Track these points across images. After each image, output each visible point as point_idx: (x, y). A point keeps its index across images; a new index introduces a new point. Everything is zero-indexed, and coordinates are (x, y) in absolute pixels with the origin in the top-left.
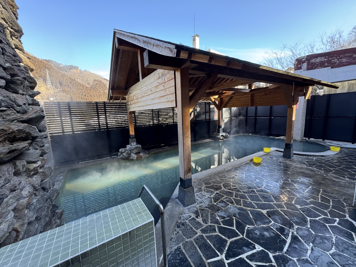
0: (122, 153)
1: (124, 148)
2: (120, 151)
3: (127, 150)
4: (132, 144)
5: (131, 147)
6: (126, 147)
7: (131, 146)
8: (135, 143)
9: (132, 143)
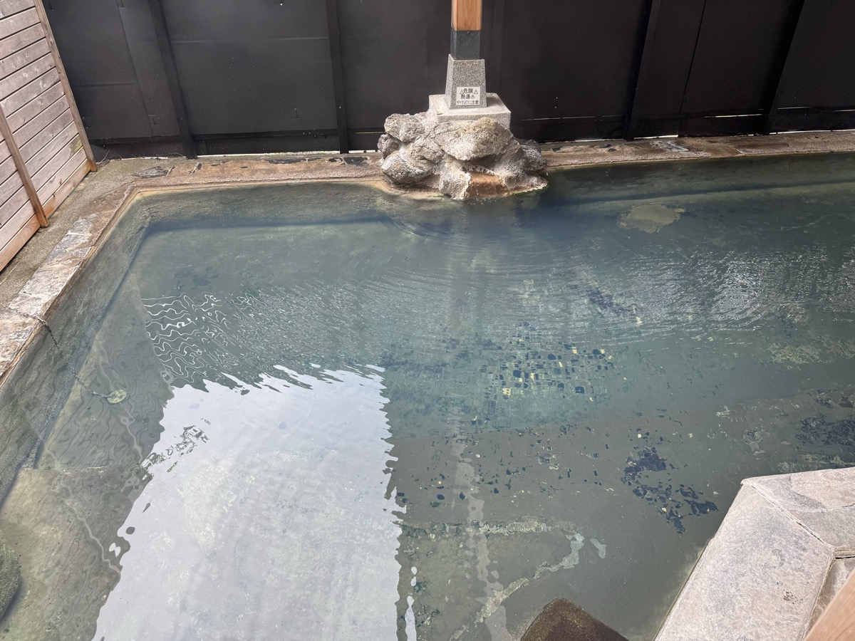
0: (396, 145)
1: (412, 114)
2: (387, 129)
3: (422, 132)
4: (459, 98)
5: (448, 113)
6: (423, 107)
7: (453, 106)
8: (478, 92)
9: (460, 89)
